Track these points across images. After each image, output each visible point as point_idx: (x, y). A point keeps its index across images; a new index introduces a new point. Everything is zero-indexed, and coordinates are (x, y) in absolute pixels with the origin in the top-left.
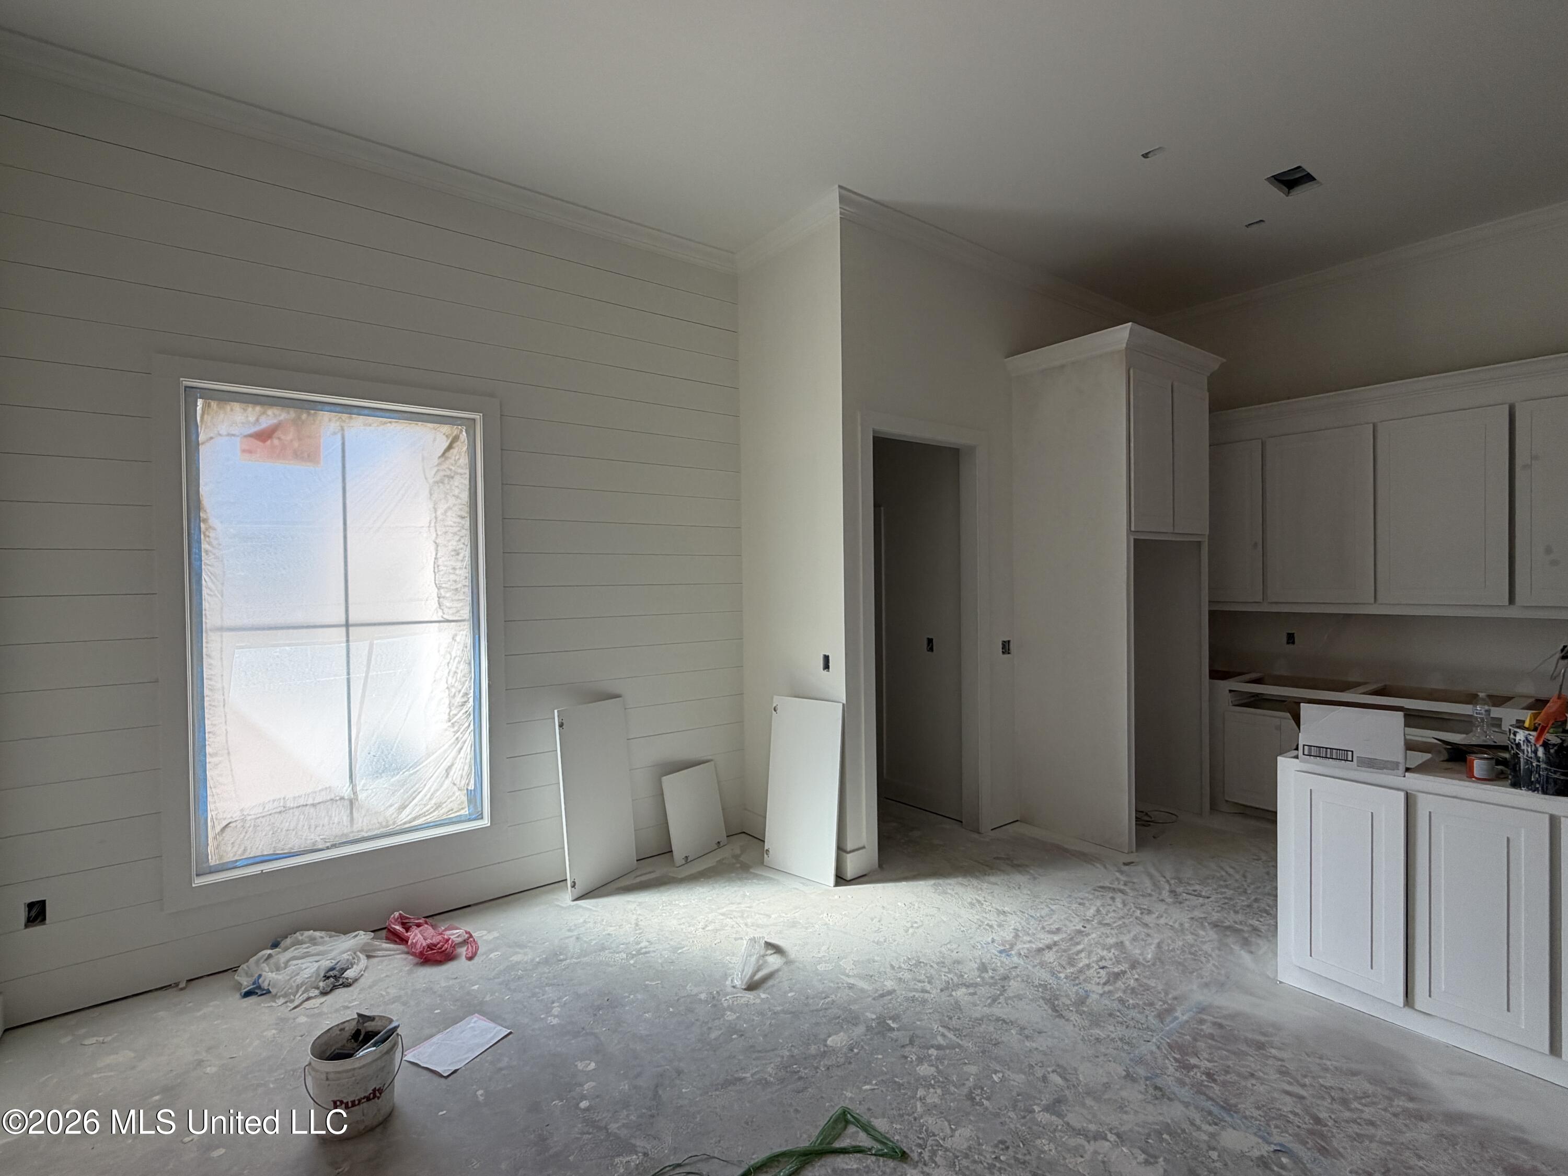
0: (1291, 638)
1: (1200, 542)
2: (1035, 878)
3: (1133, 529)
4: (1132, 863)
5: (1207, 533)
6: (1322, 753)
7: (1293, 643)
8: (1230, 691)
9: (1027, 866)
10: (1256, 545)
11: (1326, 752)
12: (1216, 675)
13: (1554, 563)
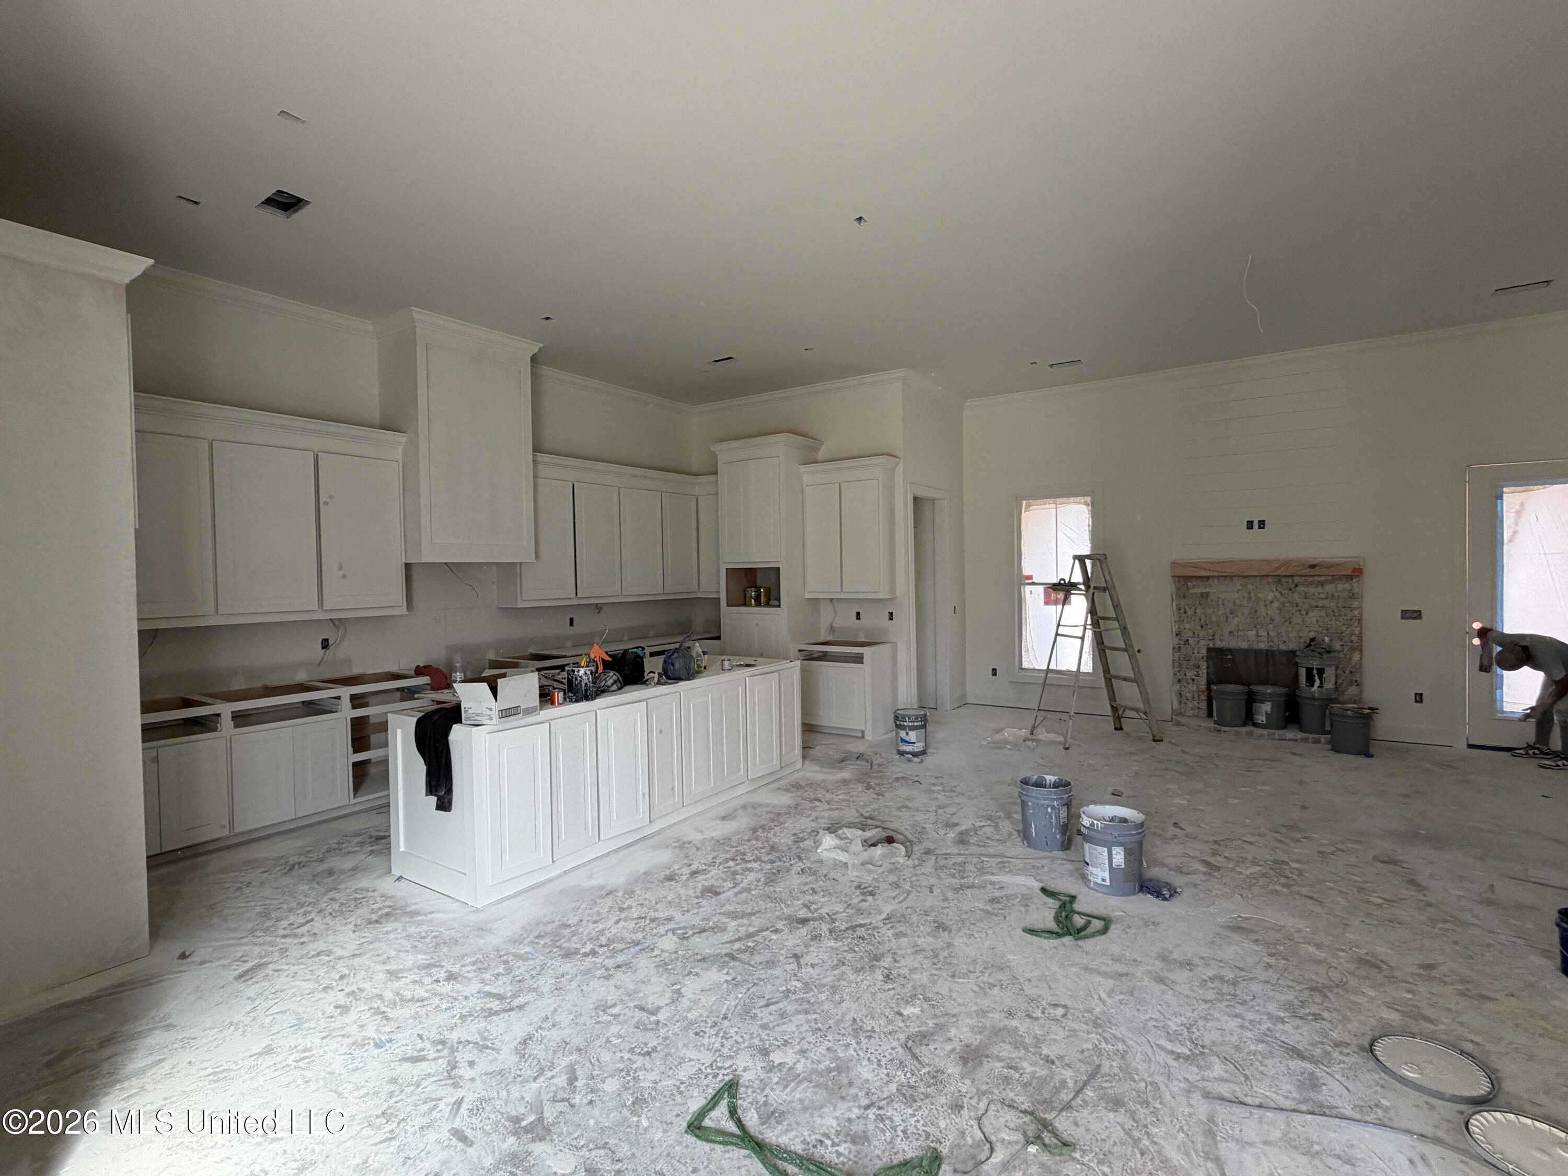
6: (507, 713)
11: (509, 711)
13: (344, 576)
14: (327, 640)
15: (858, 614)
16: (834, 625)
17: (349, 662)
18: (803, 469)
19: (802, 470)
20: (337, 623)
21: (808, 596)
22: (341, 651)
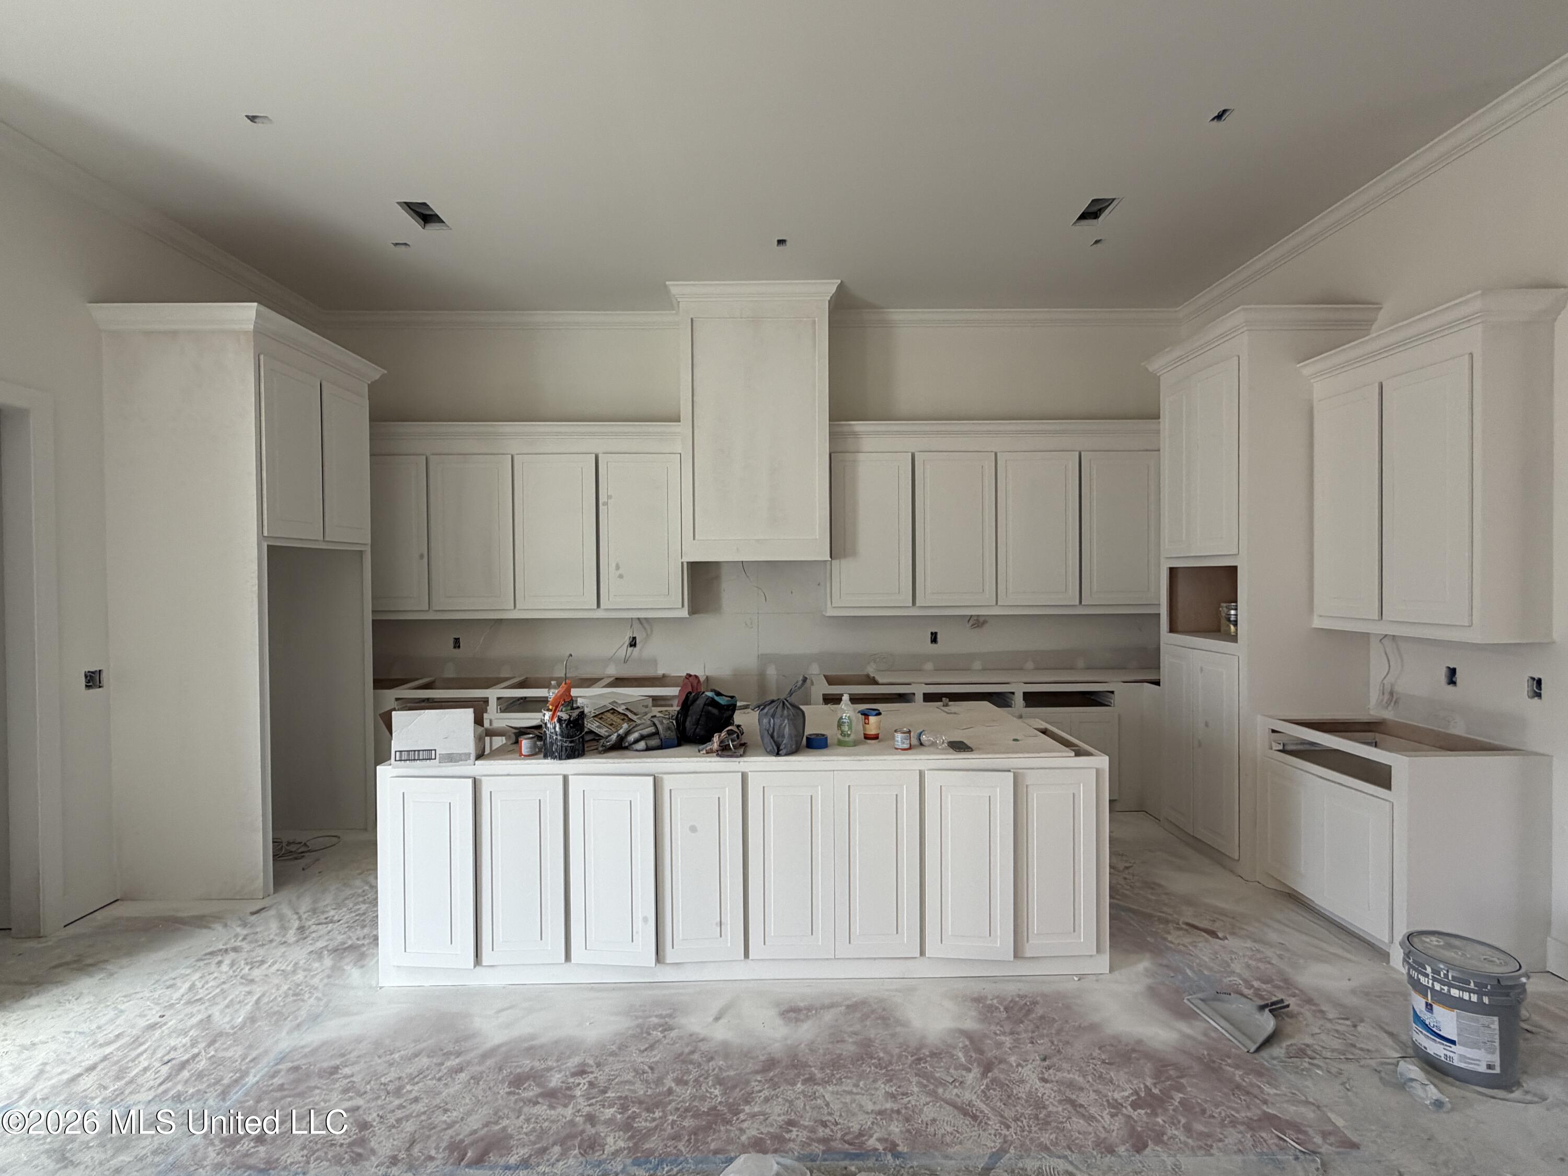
0: (457, 643)
1: (361, 551)
2: (111, 975)
3: (266, 534)
4: (264, 908)
5: (369, 542)
6: (412, 756)
7: (459, 647)
8: (397, 699)
9: (106, 961)
10: (422, 556)
11: (414, 754)
12: (381, 683)
13: (621, 576)
14: (634, 638)
15: (1452, 672)
16: (1398, 689)
17: (654, 662)
18: (1308, 369)
19: (1307, 371)
20: (644, 622)
21: (1317, 623)
22: (646, 650)
